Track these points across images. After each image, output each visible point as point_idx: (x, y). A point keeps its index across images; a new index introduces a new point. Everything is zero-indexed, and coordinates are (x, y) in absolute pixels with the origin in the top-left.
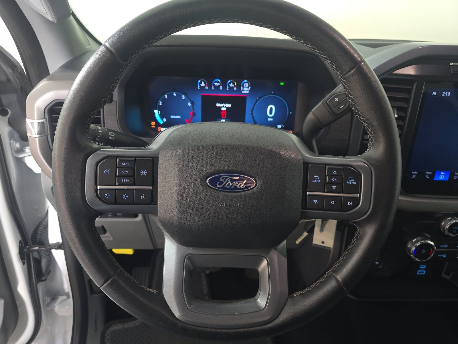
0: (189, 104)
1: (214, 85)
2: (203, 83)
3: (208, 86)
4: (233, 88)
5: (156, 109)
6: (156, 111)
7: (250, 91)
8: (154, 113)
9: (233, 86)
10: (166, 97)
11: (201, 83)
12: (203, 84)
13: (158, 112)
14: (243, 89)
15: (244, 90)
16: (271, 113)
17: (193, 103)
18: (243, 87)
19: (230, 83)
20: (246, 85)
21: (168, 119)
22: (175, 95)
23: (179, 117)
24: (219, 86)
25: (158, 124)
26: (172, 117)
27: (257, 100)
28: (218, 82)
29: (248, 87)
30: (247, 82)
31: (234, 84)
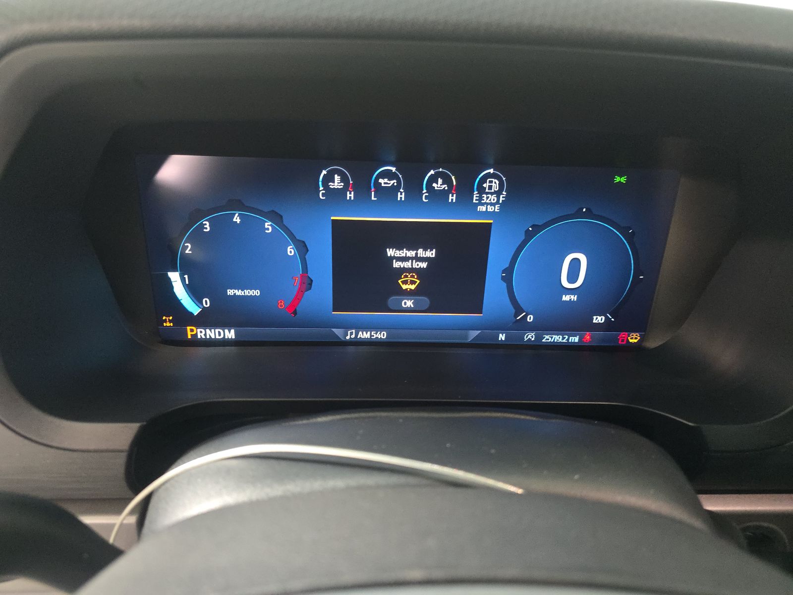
0: (291, 251)
1: (378, 185)
2: (337, 178)
3: (355, 189)
4: (444, 194)
5: (175, 270)
6: (174, 277)
7: (503, 205)
8: (169, 284)
9: (445, 187)
10: (207, 227)
11: (329, 178)
12: (337, 183)
13: (183, 280)
14: (480, 198)
15: (485, 200)
16: (572, 278)
17: (302, 248)
18: (481, 190)
19: (433, 179)
20: (493, 184)
21: (219, 298)
22: (237, 219)
23: (257, 293)
24: (395, 190)
25: (183, 317)
26: (230, 292)
27: (529, 235)
28: (388, 175)
29: (498, 193)
30: (494, 176)
31: (447, 181)
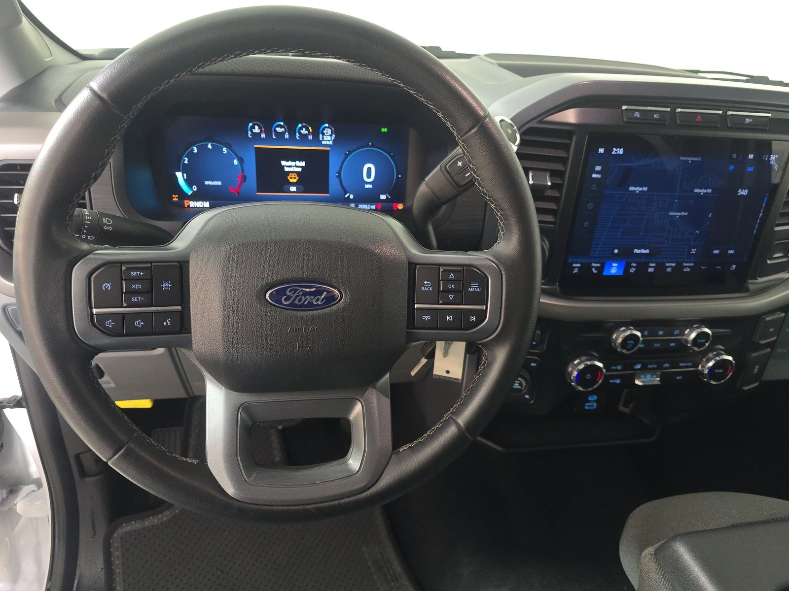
0: (236, 162)
1: (276, 131)
2: (256, 127)
3: (265, 132)
4: (306, 135)
5: (179, 171)
6: (179, 175)
7: (334, 141)
8: (176, 178)
9: (307, 132)
10: (195, 151)
11: (253, 127)
12: (257, 130)
13: (183, 176)
14: (323, 138)
15: (325, 139)
16: (369, 176)
17: (241, 160)
18: (323, 134)
19: (301, 128)
20: (328, 131)
21: (201, 186)
22: (210, 146)
23: (219, 183)
24: (283, 133)
25: (183, 196)
26: (207, 183)
27: (347, 156)
28: (280, 126)
29: (331, 136)
30: (328, 127)
31: (307, 129)
